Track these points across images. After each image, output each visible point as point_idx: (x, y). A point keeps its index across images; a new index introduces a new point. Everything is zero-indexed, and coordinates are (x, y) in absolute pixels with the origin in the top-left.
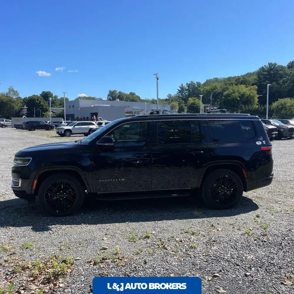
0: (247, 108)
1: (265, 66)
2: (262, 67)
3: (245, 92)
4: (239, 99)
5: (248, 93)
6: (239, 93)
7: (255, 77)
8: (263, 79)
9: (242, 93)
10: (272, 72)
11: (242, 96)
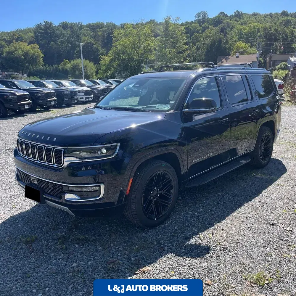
0: (35, 69)
1: (40, 23)
2: (38, 24)
3: (29, 51)
4: (23, 57)
5: (32, 51)
6: (23, 51)
7: (32, 34)
8: (41, 37)
9: (26, 52)
10: (49, 31)
11: (26, 54)
